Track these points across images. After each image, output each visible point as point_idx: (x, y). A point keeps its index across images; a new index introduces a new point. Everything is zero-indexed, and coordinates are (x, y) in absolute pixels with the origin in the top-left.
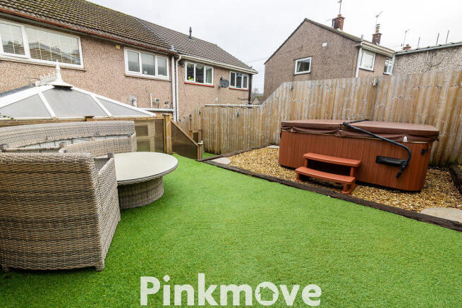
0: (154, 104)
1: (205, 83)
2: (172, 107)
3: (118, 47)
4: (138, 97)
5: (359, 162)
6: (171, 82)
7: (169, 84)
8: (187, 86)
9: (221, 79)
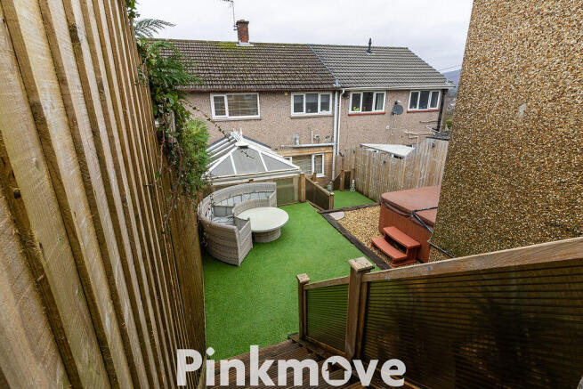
0: (314, 139)
1: (373, 111)
2: (332, 141)
3: (286, 94)
4: (300, 135)
5: (418, 244)
6: (333, 116)
7: (331, 118)
8: (351, 117)
9: (396, 103)
